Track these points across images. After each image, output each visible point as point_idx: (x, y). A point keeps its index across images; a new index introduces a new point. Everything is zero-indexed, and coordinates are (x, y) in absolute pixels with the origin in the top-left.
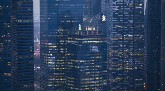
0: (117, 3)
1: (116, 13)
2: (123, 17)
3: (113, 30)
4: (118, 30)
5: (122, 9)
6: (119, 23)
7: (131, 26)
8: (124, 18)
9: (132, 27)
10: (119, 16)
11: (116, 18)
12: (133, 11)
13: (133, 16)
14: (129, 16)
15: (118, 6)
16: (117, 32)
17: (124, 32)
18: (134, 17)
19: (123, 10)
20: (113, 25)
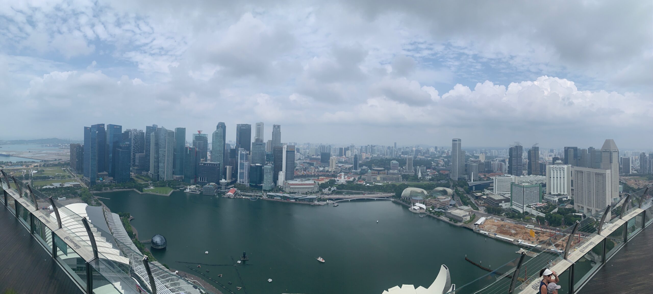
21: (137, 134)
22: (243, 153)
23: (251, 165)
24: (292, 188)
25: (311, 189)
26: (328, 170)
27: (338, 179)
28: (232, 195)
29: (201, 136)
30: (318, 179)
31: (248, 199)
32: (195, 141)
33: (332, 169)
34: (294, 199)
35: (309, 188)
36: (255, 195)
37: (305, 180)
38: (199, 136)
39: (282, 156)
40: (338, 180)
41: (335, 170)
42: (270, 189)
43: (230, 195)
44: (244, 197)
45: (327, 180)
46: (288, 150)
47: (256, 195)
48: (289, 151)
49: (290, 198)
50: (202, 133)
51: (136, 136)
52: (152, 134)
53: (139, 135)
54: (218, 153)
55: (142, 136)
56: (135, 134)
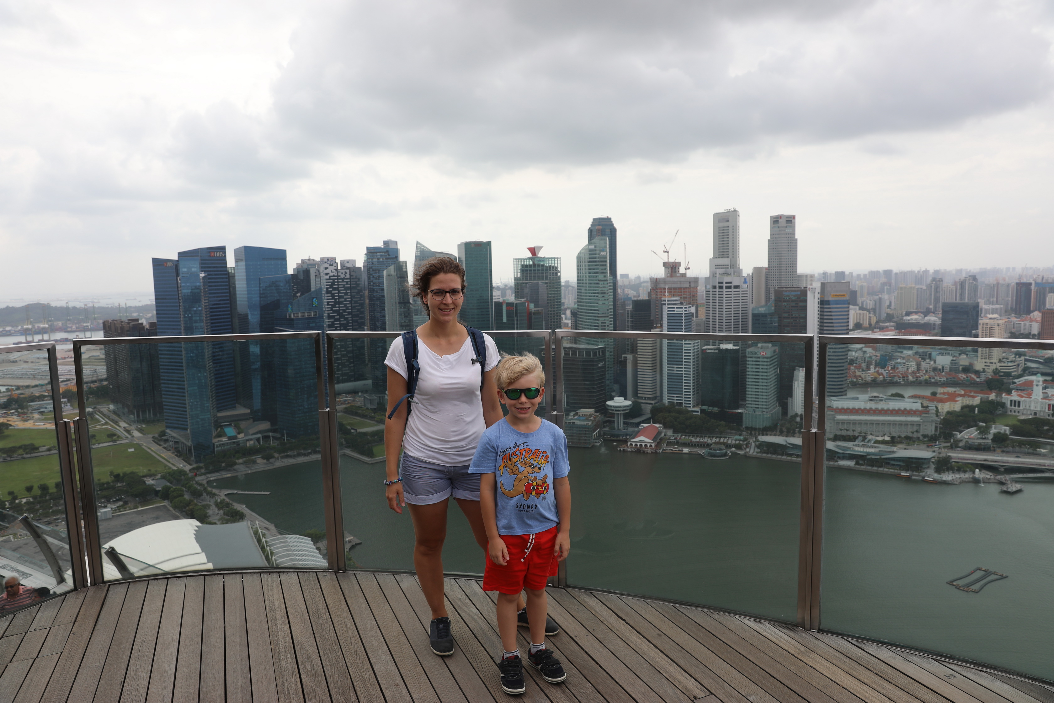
0: (330, 277)
1: (329, 289)
2: (338, 293)
3: (327, 309)
4: (333, 309)
5: (336, 283)
6: (333, 300)
7: (348, 304)
8: (340, 294)
9: (350, 305)
10: (333, 292)
11: (330, 295)
12: (349, 286)
13: (349, 291)
14: (345, 291)
15: (332, 281)
16: (331, 312)
18: (351, 293)
19: (338, 285)
20: (326, 303)
21: (336, 275)
22: (677, 311)
23: (705, 347)
24: (843, 422)
25: (909, 429)
26: (971, 365)
27: (1015, 396)
28: (648, 445)
29: (539, 265)
30: (934, 394)
31: (700, 454)
32: (520, 280)
33: (987, 361)
34: (852, 457)
35: (901, 424)
36: (721, 443)
37: (886, 399)
38: (531, 263)
39: (805, 318)
40: (1017, 403)
41: (999, 364)
42: (767, 424)
43: (643, 444)
44: (686, 450)
45: (969, 401)
46: (826, 299)
47: (724, 443)
48: (828, 302)
49: (838, 453)
50: (541, 254)
51: (335, 279)
52: (387, 271)
53: (346, 276)
54: (598, 317)
55: (353, 279)
56: (331, 274)
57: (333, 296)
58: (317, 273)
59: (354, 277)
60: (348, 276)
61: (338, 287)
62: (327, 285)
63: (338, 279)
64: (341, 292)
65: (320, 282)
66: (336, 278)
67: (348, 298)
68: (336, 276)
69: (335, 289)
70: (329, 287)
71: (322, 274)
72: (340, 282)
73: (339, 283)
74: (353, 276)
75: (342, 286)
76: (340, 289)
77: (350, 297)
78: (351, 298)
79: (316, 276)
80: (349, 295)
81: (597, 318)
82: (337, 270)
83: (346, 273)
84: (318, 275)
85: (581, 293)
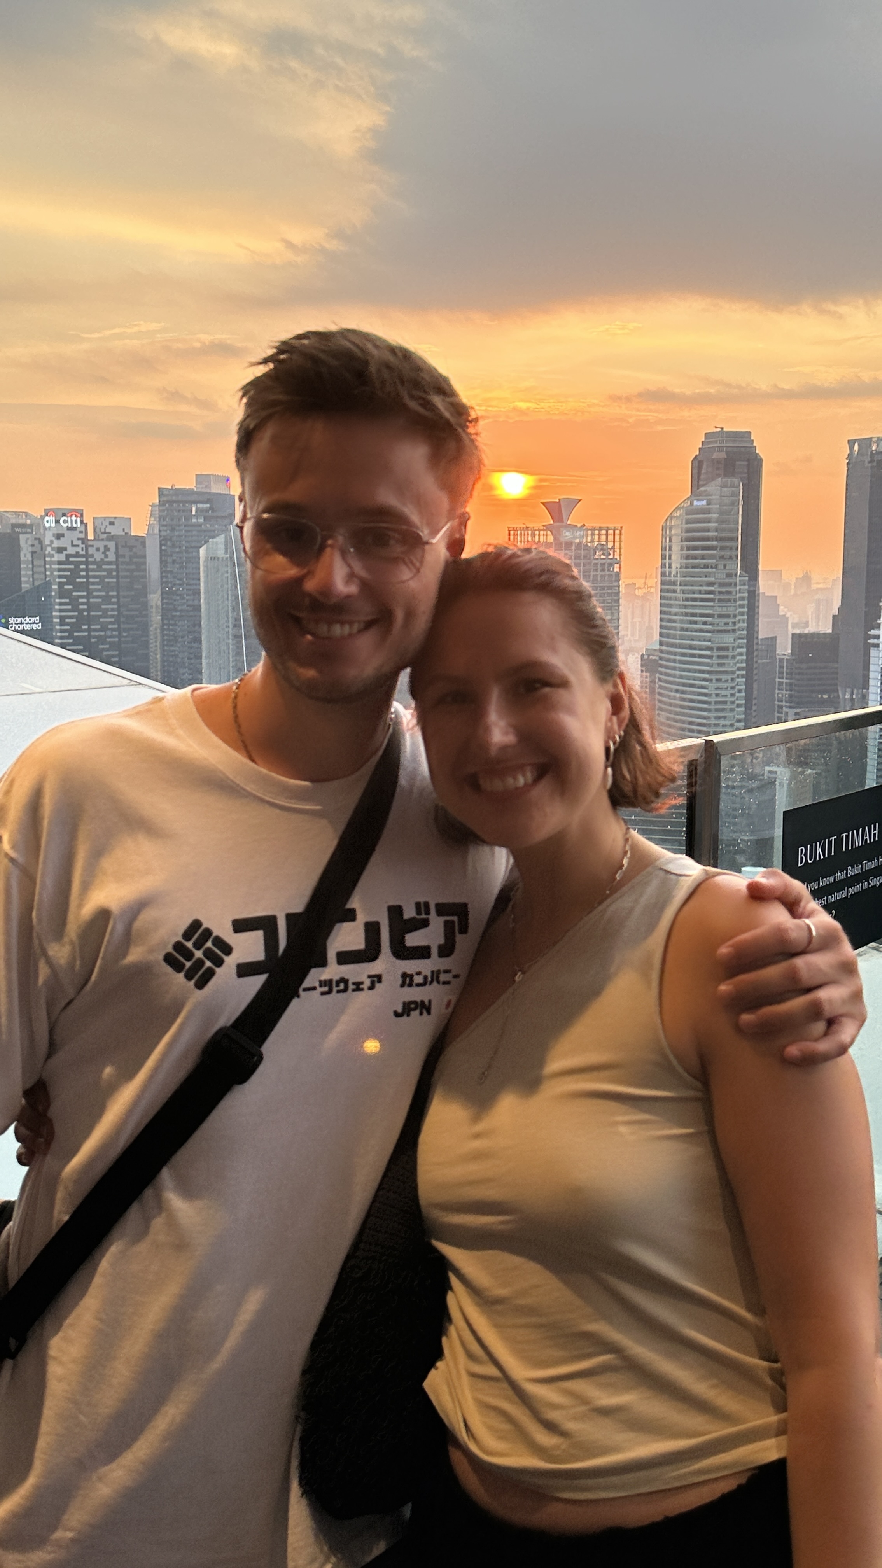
0: (68, 556)
1: (66, 587)
2: (87, 597)
3: (59, 634)
4: (76, 634)
5: (84, 573)
6: (76, 614)
7: (111, 623)
8: (91, 600)
9: (116, 626)
10: (74, 594)
11: (67, 600)
12: (115, 580)
13: (115, 593)
14: (103, 593)
15: (73, 567)
16: (71, 641)
17: (93, 640)
18: (118, 597)
19: (87, 577)
20: (58, 620)
21: (84, 553)
38: (550, 539)
51: (82, 563)
52: (207, 549)
53: (106, 556)
54: (709, 672)
55: (123, 563)
56: (71, 551)
57: (74, 604)
58: (37, 548)
59: (127, 559)
60: (112, 557)
61: (88, 583)
62: (60, 577)
63: (87, 563)
64: (95, 594)
65: (43, 569)
66: (84, 559)
67: (113, 610)
68: (82, 556)
69: (78, 587)
70: (65, 580)
71: (49, 549)
72: (93, 570)
73: (91, 574)
74: (123, 556)
75: (97, 580)
76: (91, 587)
77: (116, 607)
78: (118, 610)
79: (33, 553)
80: (113, 603)
81: (706, 676)
82: (84, 540)
83: (107, 549)
84: (39, 551)
85: (669, 613)
